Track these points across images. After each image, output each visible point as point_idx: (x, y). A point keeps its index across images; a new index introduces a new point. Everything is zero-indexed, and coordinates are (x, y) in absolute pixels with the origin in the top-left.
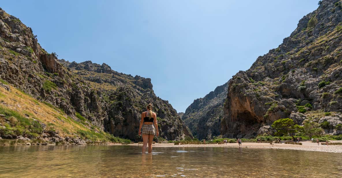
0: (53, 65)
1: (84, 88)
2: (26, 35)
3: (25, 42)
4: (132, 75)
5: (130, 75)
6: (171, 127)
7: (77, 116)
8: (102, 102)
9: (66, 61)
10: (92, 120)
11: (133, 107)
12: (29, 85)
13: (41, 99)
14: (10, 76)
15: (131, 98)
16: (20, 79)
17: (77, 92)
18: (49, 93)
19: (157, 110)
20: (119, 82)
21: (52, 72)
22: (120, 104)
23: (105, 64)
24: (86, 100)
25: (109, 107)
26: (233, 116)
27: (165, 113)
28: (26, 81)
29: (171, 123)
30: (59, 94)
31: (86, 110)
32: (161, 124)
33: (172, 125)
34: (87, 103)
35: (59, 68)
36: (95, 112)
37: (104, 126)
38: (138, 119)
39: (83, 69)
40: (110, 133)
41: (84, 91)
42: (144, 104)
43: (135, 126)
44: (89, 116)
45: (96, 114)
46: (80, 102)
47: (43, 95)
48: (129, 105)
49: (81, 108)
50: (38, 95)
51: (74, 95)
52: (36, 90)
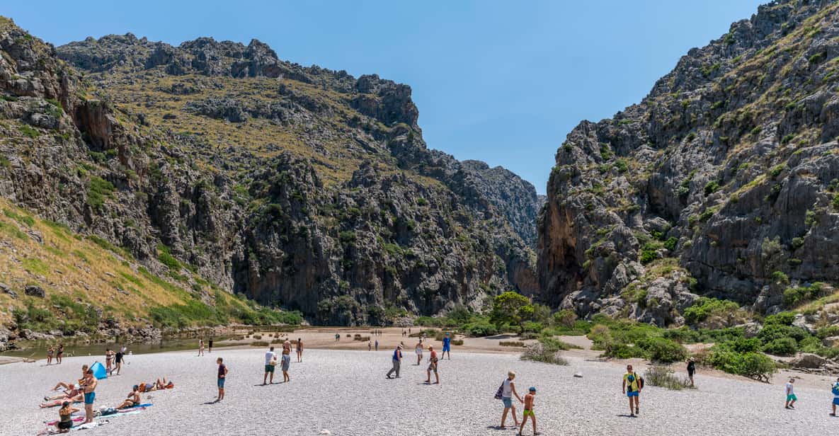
0: (103, 132)
1: (178, 175)
2: (45, 70)
3: (45, 88)
4: (349, 73)
5: (343, 73)
6: (431, 272)
7: (162, 259)
8: (227, 207)
9: (139, 37)
10: (200, 263)
11: (310, 220)
12: (62, 200)
13: (86, 229)
14: (30, 192)
15: (305, 192)
16: (46, 193)
17: (161, 190)
18: (99, 213)
19: (390, 220)
20: (297, 110)
21: (103, 149)
22: (274, 211)
23: (259, 44)
24: (185, 209)
25: (246, 221)
26: (554, 256)
27: (419, 227)
28: (57, 195)
29: (432, 262)
30: (120, 211)
31: (185, 236)
32: (400, 266)
33: (436, 268)
34: (186, 216)
35: (117, 136)
36: (206, 242)
37: (234, 277)
38: (324, 256)
39: (189, 70)
40: (247, 295)
41: (178, 184)
42: (347, 206)
43: (315, 276)
44: (191, 252)
45: (210, 246)
46: (169, 217)
47: (88, 220)
48: (300, 215)
49: (173, 231)
50: (80, 220)
51: (155, 197)
52: (74, 210)
